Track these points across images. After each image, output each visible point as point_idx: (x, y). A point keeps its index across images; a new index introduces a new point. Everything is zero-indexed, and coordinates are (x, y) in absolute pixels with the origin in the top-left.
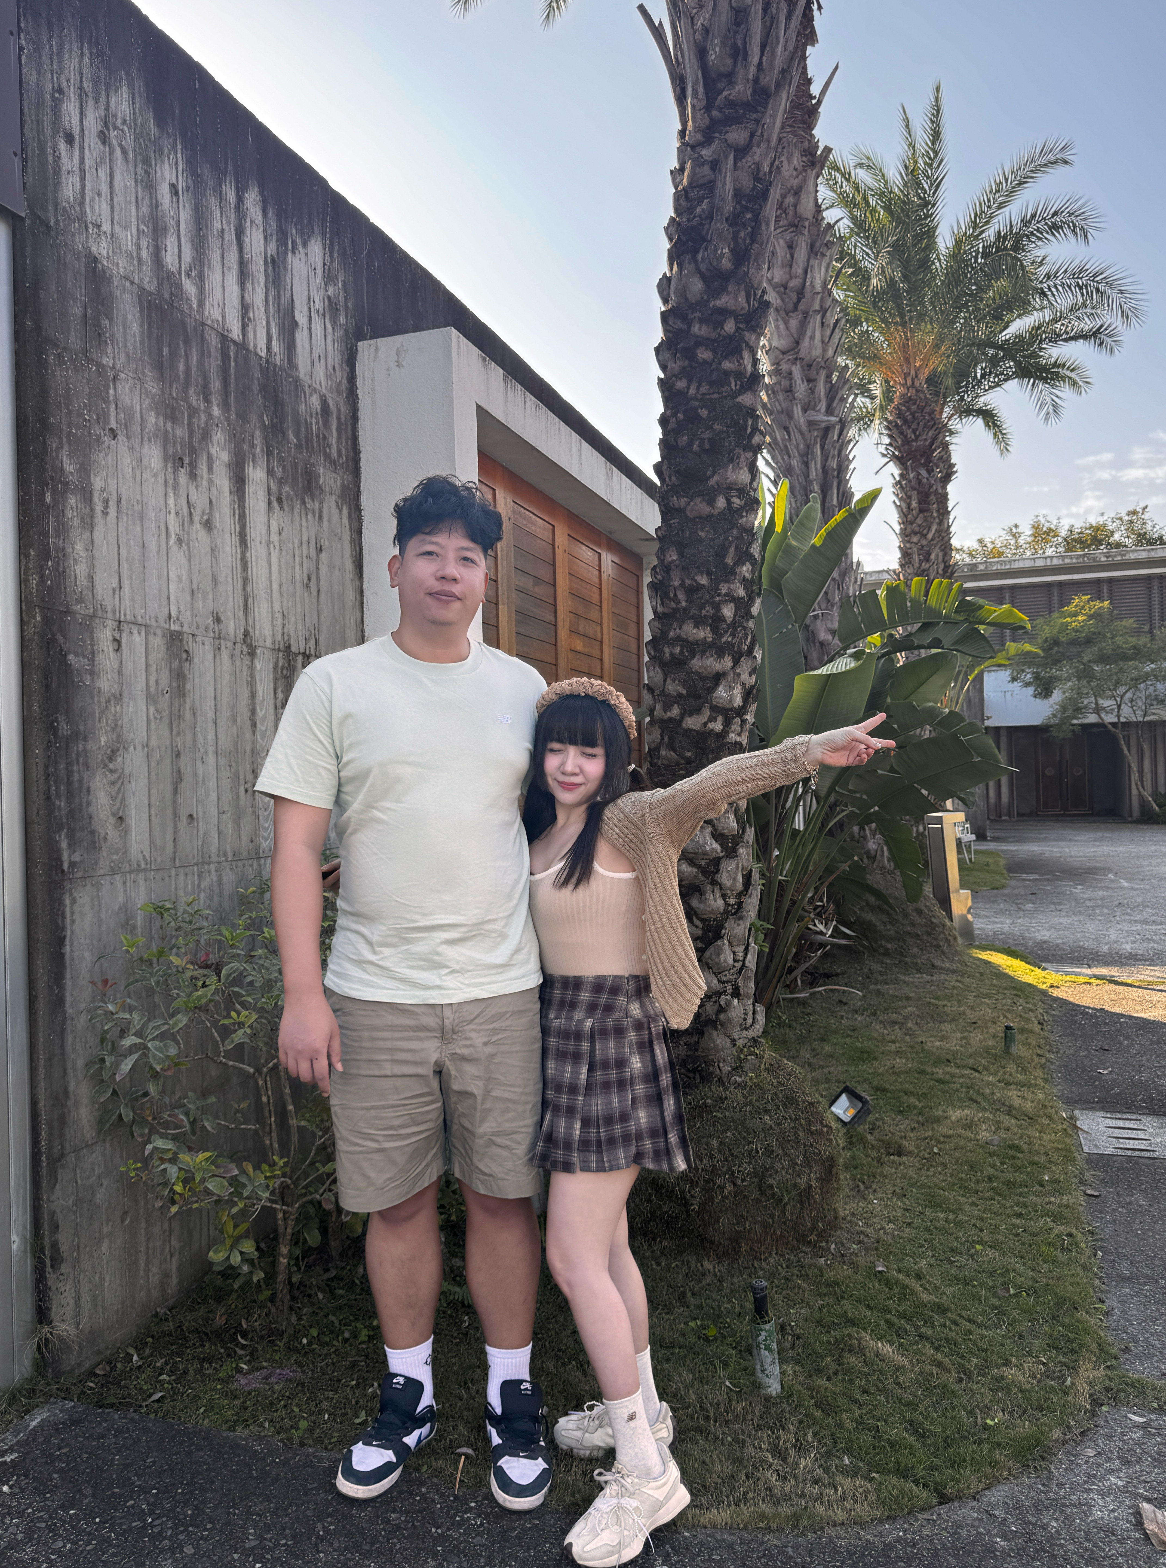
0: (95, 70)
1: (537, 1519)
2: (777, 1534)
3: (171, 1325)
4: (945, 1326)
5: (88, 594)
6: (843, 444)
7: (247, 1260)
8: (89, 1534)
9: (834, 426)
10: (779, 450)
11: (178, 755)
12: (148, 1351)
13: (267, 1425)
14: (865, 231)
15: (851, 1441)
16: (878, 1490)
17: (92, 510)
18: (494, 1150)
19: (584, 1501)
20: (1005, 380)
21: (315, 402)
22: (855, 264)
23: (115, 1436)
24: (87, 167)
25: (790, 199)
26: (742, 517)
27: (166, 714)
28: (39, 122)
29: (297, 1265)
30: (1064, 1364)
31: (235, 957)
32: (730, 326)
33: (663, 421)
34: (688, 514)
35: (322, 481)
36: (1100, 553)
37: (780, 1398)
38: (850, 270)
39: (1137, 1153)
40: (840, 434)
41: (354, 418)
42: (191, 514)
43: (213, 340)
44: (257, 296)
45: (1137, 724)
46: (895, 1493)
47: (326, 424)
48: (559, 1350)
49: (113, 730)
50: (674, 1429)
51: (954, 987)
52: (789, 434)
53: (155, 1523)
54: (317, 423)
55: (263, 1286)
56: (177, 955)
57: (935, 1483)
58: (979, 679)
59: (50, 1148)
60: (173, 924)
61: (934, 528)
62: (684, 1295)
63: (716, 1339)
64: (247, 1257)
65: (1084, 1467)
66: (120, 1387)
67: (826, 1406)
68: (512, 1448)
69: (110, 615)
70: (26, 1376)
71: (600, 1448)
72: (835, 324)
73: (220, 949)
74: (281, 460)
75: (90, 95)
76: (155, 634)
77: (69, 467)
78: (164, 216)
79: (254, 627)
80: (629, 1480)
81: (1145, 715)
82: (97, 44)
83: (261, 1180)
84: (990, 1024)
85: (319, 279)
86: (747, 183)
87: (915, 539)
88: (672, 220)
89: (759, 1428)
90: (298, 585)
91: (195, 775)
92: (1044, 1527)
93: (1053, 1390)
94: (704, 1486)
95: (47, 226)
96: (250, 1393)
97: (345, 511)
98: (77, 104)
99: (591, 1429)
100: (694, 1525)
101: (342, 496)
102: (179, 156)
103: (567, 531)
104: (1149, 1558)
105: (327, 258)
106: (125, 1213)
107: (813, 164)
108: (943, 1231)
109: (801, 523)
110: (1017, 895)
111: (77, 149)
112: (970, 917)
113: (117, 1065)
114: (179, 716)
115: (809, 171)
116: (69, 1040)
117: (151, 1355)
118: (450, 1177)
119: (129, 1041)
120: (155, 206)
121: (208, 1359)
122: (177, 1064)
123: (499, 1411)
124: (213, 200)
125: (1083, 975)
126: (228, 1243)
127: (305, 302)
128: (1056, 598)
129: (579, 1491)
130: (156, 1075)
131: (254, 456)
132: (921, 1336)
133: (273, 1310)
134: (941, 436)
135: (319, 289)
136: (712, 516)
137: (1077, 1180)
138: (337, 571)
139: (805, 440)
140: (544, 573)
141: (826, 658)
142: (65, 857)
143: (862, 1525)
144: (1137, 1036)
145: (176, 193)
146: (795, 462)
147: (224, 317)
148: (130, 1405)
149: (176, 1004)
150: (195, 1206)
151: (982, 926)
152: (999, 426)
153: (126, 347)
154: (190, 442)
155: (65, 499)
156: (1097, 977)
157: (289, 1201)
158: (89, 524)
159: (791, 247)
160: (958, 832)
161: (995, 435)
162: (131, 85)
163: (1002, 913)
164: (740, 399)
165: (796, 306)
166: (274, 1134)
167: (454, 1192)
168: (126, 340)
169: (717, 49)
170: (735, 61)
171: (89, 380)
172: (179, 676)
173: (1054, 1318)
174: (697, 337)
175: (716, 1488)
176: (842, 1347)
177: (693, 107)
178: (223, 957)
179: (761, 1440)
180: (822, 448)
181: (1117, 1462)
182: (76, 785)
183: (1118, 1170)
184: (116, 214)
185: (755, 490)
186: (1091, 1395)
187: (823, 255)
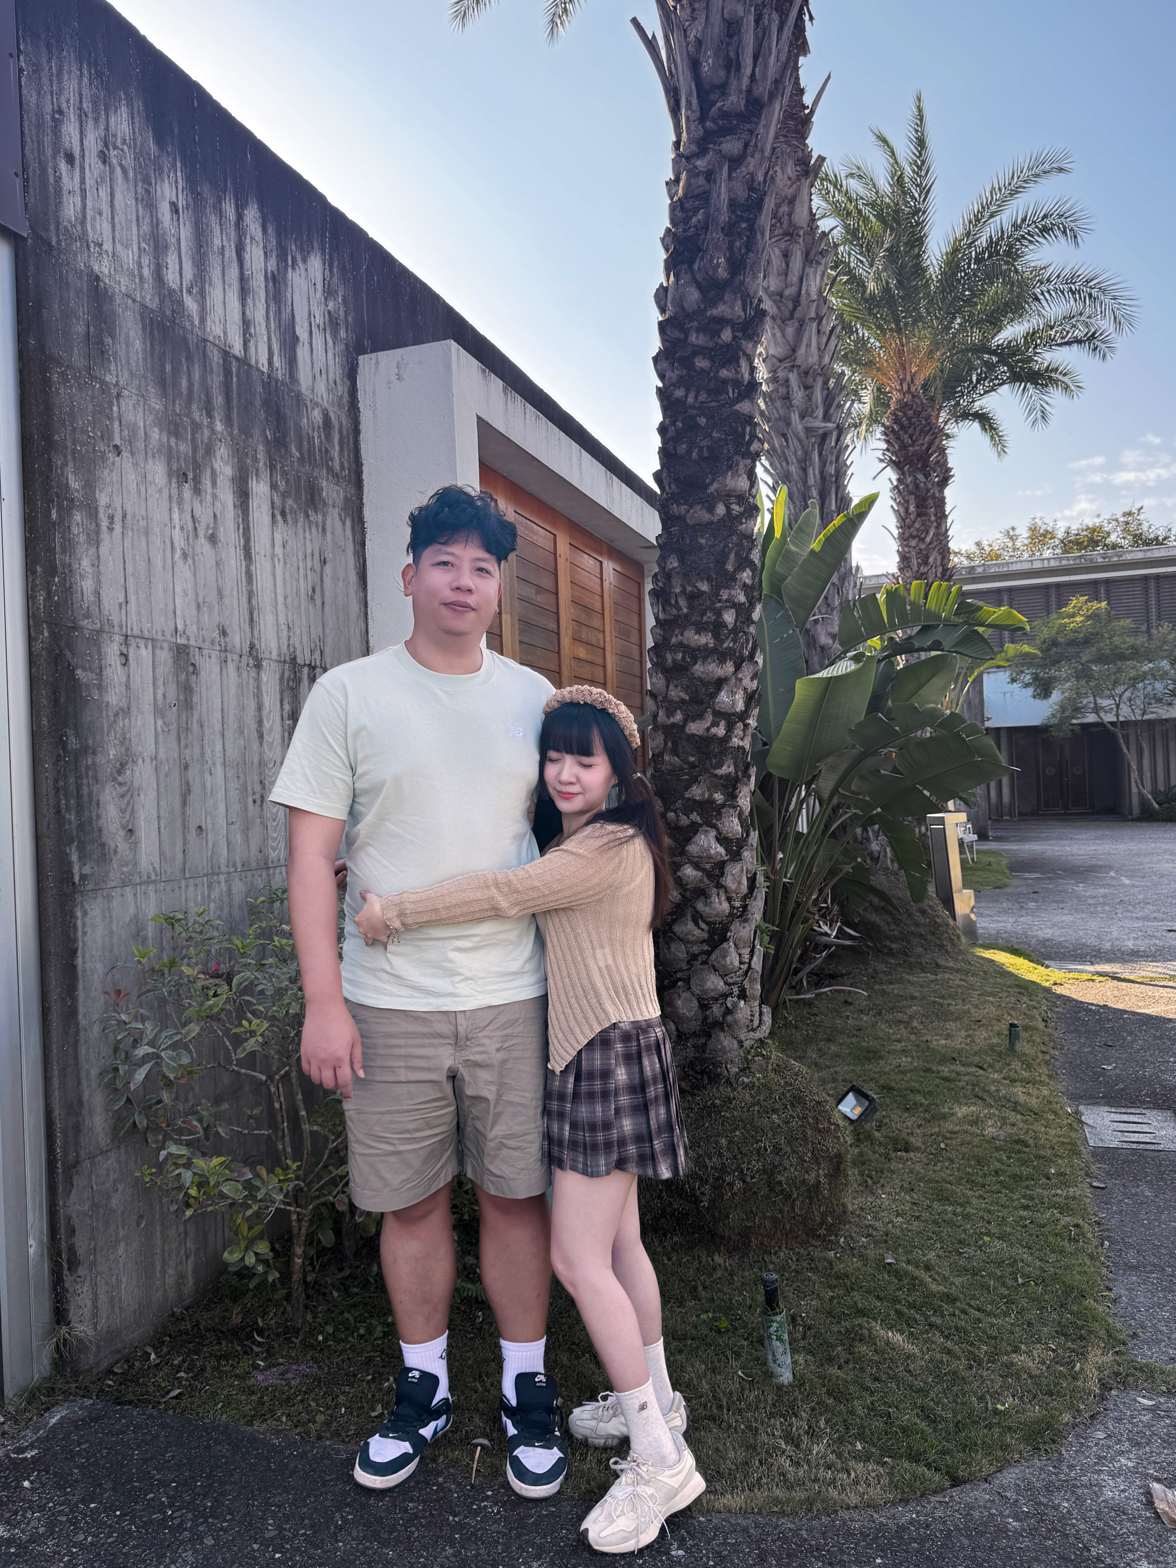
0: (94, 90)
1: (553, 1506)
2: (791, 1518)
3: (187, 1325)
4: (954, 1315)
5: (94, 609)
6: (840, 450)
7: (262, 1261)
8: (110, 1526)
9: (831, 432)
10: (777, 457)
11: (186, 767)
12: (165, 1350)
13: (284, 1419)
14: (858, 239)
15: (863, 1427)
16: (891, 1474)
17: (98, 526)
18: (505, 1152)
19: (599, 1488)
20: (1000, 385)
21: (317, 415)
22: (850, 272)
23: (134, 1432)
24: (88, 187)
25: (785, 208)
26: (742, 523)
27: (174, 727)
28: (40, 142)
29: (312, 1264)
30: (1073, 1351)
31: (247, 965)
32: (726, 335)
33: (662, 430)
34: (688, 521)
35: (324, 494)
36: (1097, 554)
37: (793, 1387)
38: (845, 278)
39: (1142, 1146)
40: (838, 440)
41: (357, 431)
42: (195, 529)
43: (215, 357)
44: (258, 312)
45: (1136, 723)
46: (907, 1476)
47: (328, 437)
48: (573, 1344)
49: (122, 743)
50: (688, 1417)
51: (958, 986)
52: (787, 441)
53: (175, 1515)
54: (319, 437)
55: (279, 1286)
56: (189, 965)
57: (947, 1466)
58: (979, 681)
59: (65, 1155)
60: (184, 934)
61: (932, 532)
62: (695, 1288)
63: (728, 1331)
64: (262, 1258)
65: (1095, 1449)
66: (138, 1384)
67: (838, 1394)
68: (528, 1438)
69: (117, 629)
70: (45, 1374)
71: (614, 1436)
72: (831, 332)
73: (230, 959)
74: (284, 473)
75: (90, 115)
76: (162, 648)
77: (74, 484)
78: (164, 234)
79: (260, 640)
80: (644, 1468)
81: (1143, 714)
82: (96, 65)
83: (274, 1182)
84: (994, 1022)
85: (319, 294)
86: (742, 193)
87: (913, 543)
88: (668, 230)
89: (772, 1415)
90: (303, 597)
91: (204, 786)
92: (1056, 1508)
93: (1062, 1375)
94: (718, 1472)
95: (49, 245)
96: (267, 1389)
97: (348, 523)
98: (77, 125)
99: (605, 1419)
100: (708, 1511)
101: (345, 509)
102: (179, 174)
103: (568, 540)
104: (1160, 1536)
105: (327, 273)
106: (141, 1217)
107: (806, 173)
108: (951, 1223)
109: (800, 529)
110: (1019, 894)
111: (78, 169)
112: (973, 916)
113: (131, 1074)
114: (187, 729)
115: (803, 180)
116: (83, 1051)
117: (169, 1353)
118: (463, 1178)
119: (143, 1050)
120: (156, 224)
121: (226, 1357)
122: (189, 1073)
123: (514, 1402)
124: (213, 217)
125: (1086, 972)
126: (243, 1244)
127: (306, 317)
128: (1053, 599)
129: (595, 1479)
130: (169, 1084)
131: (257, 470)
132: (931, 1325)
133: (289, 1309)
134: (937, 441)
135: (319, 304)
136: (712, 523)
137: (1083, 1173)
138: (341, 583)
139: (803, 447)
140: (546, 582)
141: (827, 662)
142: (76, 870)
143: (876, 1507)
144: (1141, 1031)
145: (177, 212)
146: (793, 469)
147: (225, 333)
148: (149, 1402)
149: (188, 1013)
150: (210, 1209)
151: (985, 925)
152: (995, 429)
153: (129, 364)
154: (194, 458)
155: (70, 515)
156: (1100, 974)
157: (303, 1203)
158: (95, 540)
159: (786, 255)
160: (960, 832)
161: (992, 437)
162: (130, 104)
163: (1005, 911)
164: (737, 407)
165: (792, 313)
166: (287, 1139)
167: (466, 1192)
168: (128, 358)
169: (710, 61)
170: (728, 73)
171: (93, 398)
172: (187, 690)
173: (1062, 1306)
174: (694, 345)
175: (730, 1474)
176: (852, 1337)
177: (687, 118)
178: (234, 966)
179: (774, 1427)
180: (820, 454)
181: (1127, 1444)
182: (86, 799)
183: (1124, 1162)
184: (117, 233)
185: (754, 497)
186: (1100, 1380)
187: (818, 263)
